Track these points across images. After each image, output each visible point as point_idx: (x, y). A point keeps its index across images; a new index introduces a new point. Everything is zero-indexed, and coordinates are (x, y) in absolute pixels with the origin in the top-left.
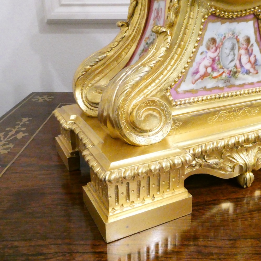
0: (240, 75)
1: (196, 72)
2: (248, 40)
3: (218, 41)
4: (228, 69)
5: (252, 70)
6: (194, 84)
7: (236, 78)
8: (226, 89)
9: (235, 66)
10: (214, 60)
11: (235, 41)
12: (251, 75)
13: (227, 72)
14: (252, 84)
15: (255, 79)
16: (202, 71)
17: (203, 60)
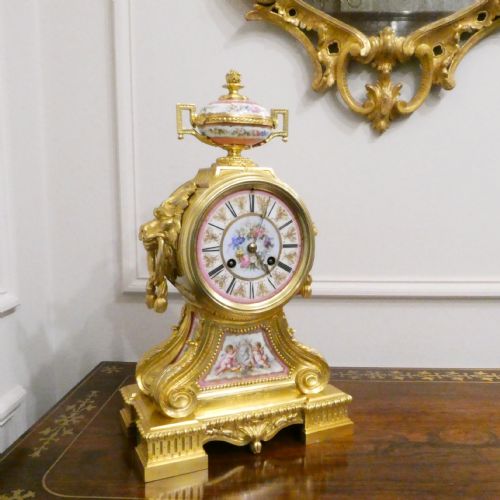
1: (218, 368)
2: (259, 345)
3: (234, 347)
4: (244, 365)
5: (264, 365)
6: (217, 375)
7: (252, 371)
8: (244, 379)
9: (250, 362)
10: (232, 359)
11: (248, 346)
13: (243, 367)
14: (266, 375)
15: (268, 372)
16: (223, 367)
17: (223, 359)
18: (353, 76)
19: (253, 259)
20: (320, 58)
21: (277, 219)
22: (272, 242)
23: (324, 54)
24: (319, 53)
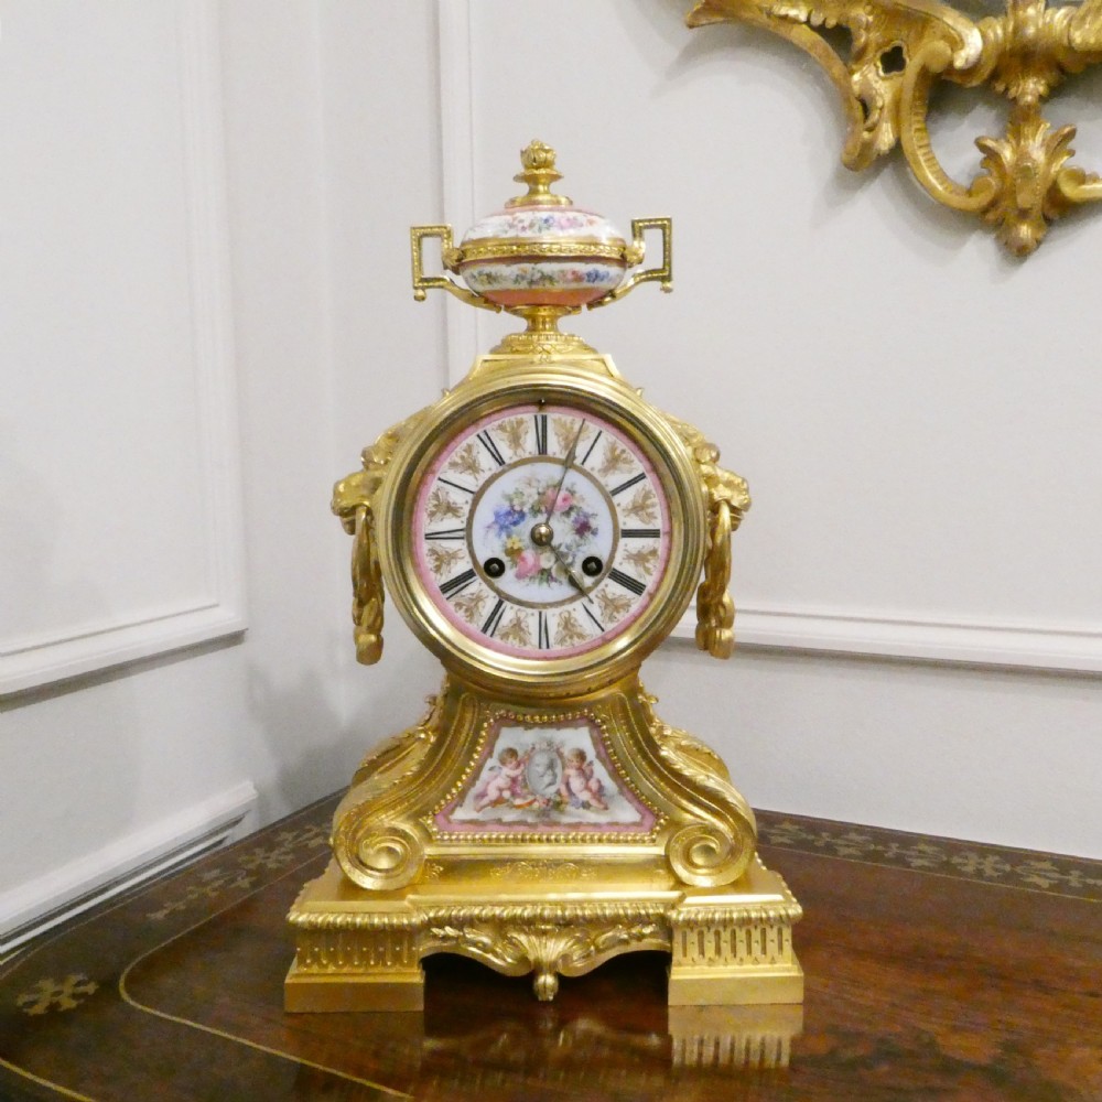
0: (570, 808)
1: (482, 795)
2: (581, 756)
3: (520, 753)
4: (543, 796)
5: (593, 803)
6: (478, 811)
7: (562, 812)
8: (542, 828)
9: (558, 793)
10: (514, 780)
11: (555, 755)
12: (593, 811)
13: (541, 801)
14: (596, 826)
15: (603, 819)
16: (493, 794)
17: (494, 778)
18: (950, 120)
19: (547, 561)
20: (856, 88)
21: (606, 470)
22: (593, 523)
23: (870, 78)
24: (856, 77)
